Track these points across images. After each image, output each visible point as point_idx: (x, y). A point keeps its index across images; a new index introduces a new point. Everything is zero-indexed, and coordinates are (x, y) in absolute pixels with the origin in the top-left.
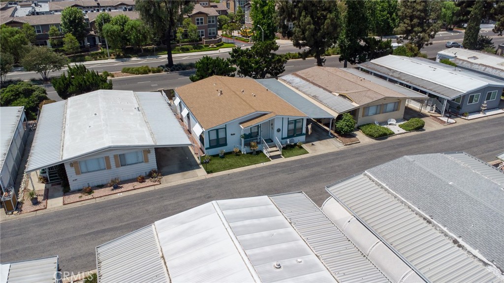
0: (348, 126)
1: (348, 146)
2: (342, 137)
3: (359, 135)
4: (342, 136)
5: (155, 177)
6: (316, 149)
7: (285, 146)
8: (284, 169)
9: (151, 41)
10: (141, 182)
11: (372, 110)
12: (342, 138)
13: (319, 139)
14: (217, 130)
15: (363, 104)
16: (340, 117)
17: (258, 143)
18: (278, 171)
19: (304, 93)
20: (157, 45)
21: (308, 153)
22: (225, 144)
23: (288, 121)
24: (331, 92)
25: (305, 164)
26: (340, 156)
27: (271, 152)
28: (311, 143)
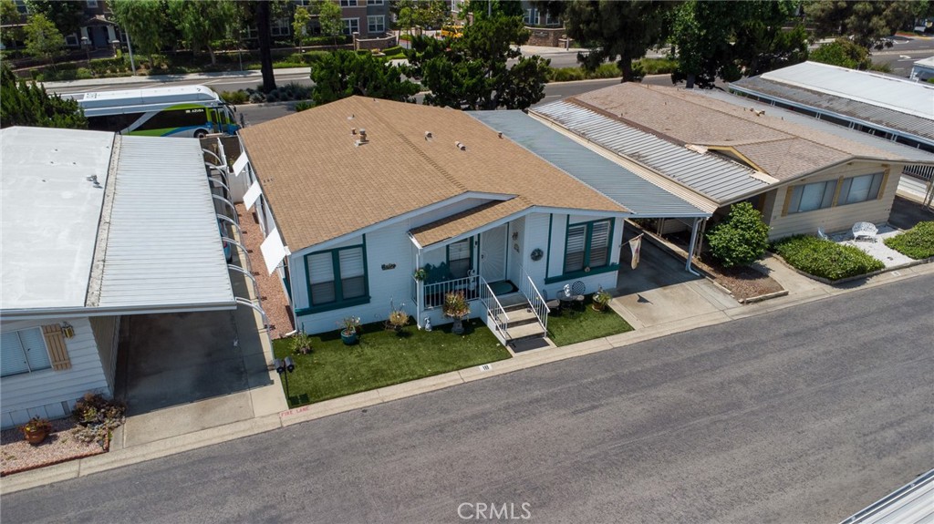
0: (747, 242)
1: (751, 306)
2: (725, 275)
3: (776, 267)
4: (727, 272)
5: (93, 424)
6: (655, 314)
7: (556, 303)
8: (556, 390)
9: (236, 39)
10: (36, 444)
11: (811, 196)
12: (727, 280)
13: (660, 281)
14: (335, 253)
15: (790, 176)
16: (722, 215)
17: (470, 295)
18: (537, 401)
19: (603, 146)
20: (250, 47)
21: (631, 329)
22: (365, 298)
23: (568, 226)
24: (681, 144)
25: (626, 371)
26: (737, 342)
27: (512, 325)
28: (635, 296)
